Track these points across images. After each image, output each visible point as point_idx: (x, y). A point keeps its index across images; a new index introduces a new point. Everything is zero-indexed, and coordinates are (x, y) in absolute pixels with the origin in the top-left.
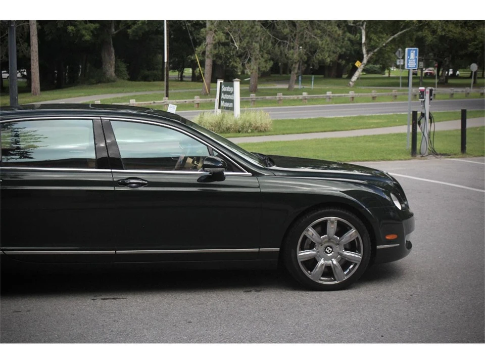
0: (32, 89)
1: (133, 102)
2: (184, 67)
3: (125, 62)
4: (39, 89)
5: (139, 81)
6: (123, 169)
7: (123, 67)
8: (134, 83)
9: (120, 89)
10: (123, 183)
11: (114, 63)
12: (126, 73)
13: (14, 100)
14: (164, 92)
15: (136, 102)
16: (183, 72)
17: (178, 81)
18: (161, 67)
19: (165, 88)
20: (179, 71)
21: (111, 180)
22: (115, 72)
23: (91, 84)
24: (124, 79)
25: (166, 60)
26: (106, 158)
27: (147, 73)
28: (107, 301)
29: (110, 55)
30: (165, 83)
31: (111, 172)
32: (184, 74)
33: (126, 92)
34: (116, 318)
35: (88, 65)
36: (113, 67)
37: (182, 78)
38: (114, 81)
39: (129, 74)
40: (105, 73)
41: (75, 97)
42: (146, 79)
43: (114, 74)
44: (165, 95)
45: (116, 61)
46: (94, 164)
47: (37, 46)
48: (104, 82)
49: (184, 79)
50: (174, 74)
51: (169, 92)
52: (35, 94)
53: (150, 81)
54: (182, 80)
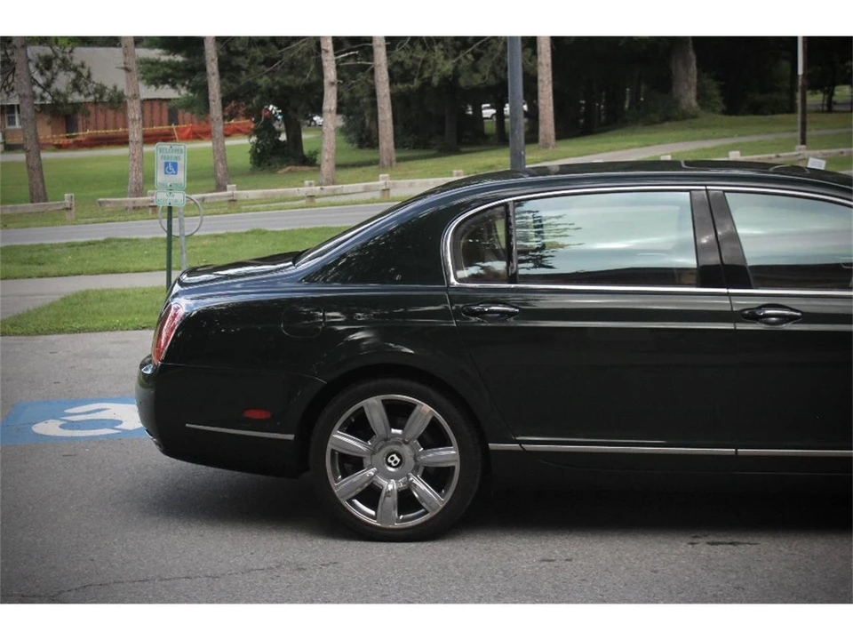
0: (541, 137)
1: (735, 156)
2: (834, 84)
3: (716, 78)
4: (553, 137)
5: (743, 114)
6: (751, 288)
7: (713, 89)
8: (734, 118)
9: (708, 132)
10: (752, 316)
11: (695, 80)
12: (719, 100)
13: (517, 158)
14: (798, 134)
15: (742, 155)
16: (832, 94)
17: (823, 112)
18: (787, 85)
19: (799, 127)
20: (825, 93)
21: (728, 309)
22: (698, 98)
23: (650, 123)
24: (714, 111)
25: (800, 72)
26: (718, 265)
27: (759, 98)
28: (718, 547)
29: (686, 66)
30: (799, 116)
31: (728, 294)
32: (834, 99)
33: (719, 138)
34: (740, 583)
35: (643, 87)
36: (694, 88)
37: (830, 107)
38: (695, 117)
39: (725, 102)
40: (677, 102)
41: (622, 149)
42: (756, 110)
43: (694, 103)
44: (799, 140)
45: (699, 77)
46: (693, 279)
47: (549, 55)
48: (676, 119)
49: (835, 108)
50: (815, 99)
51: (808, 133)
52: (546, 146)
53: (766, 114)
54: (830, 110)
